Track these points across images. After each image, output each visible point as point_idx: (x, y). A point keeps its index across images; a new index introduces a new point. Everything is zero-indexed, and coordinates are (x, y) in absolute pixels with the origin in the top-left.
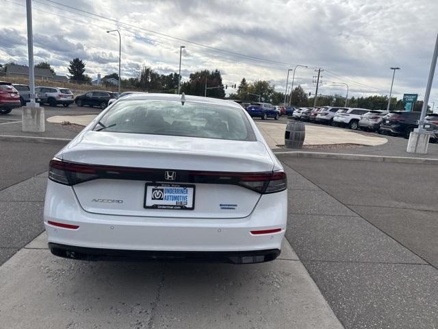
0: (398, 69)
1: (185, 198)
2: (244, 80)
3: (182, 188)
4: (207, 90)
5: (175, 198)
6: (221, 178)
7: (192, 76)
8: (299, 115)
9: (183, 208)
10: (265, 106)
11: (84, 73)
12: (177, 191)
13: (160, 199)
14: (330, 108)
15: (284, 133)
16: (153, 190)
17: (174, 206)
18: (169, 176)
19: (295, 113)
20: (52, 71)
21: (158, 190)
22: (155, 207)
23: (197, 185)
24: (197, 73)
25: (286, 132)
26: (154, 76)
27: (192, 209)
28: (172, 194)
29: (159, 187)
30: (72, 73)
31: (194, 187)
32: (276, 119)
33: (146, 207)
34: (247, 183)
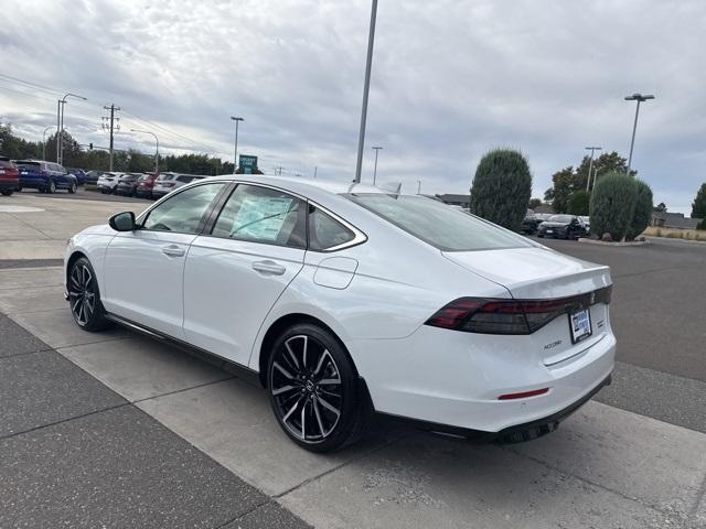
0: (241, 119)
3: (584, 312)
5: (583, 325)
8: (111, 184)
10: (49, 167)
14: (177, 175)
19: (103, 181)
27: (591, 334)
29: (575, 315)
32: (71, 192)
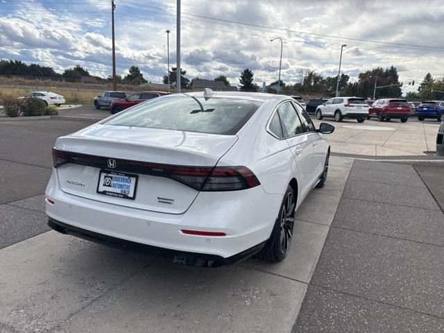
1: (128, 187)
2: (428, 76)
3: (126, 177)
4: (377, 89)
5: (121, 186)
6: (154, 169)
7: (361, 76)
9: (126, 197)
11: (253, 82)
12: (123, 180)
13: (109, 186)
15: (436, 136)
16: (105, 177)
17: (119, 194)
18: (111, 164)
20: (228, 83)
21: (109, 177)
22: (104, 193)
23: (140, 175)
24: (368, 72)
25: (439, 135)
26: (317, 78)
27: (133, 198)
28: (119, 183)
29: (109, 175)
30: (242, 83)
31: (137, 178)
33: (98, 192)
34: (182, 177)
